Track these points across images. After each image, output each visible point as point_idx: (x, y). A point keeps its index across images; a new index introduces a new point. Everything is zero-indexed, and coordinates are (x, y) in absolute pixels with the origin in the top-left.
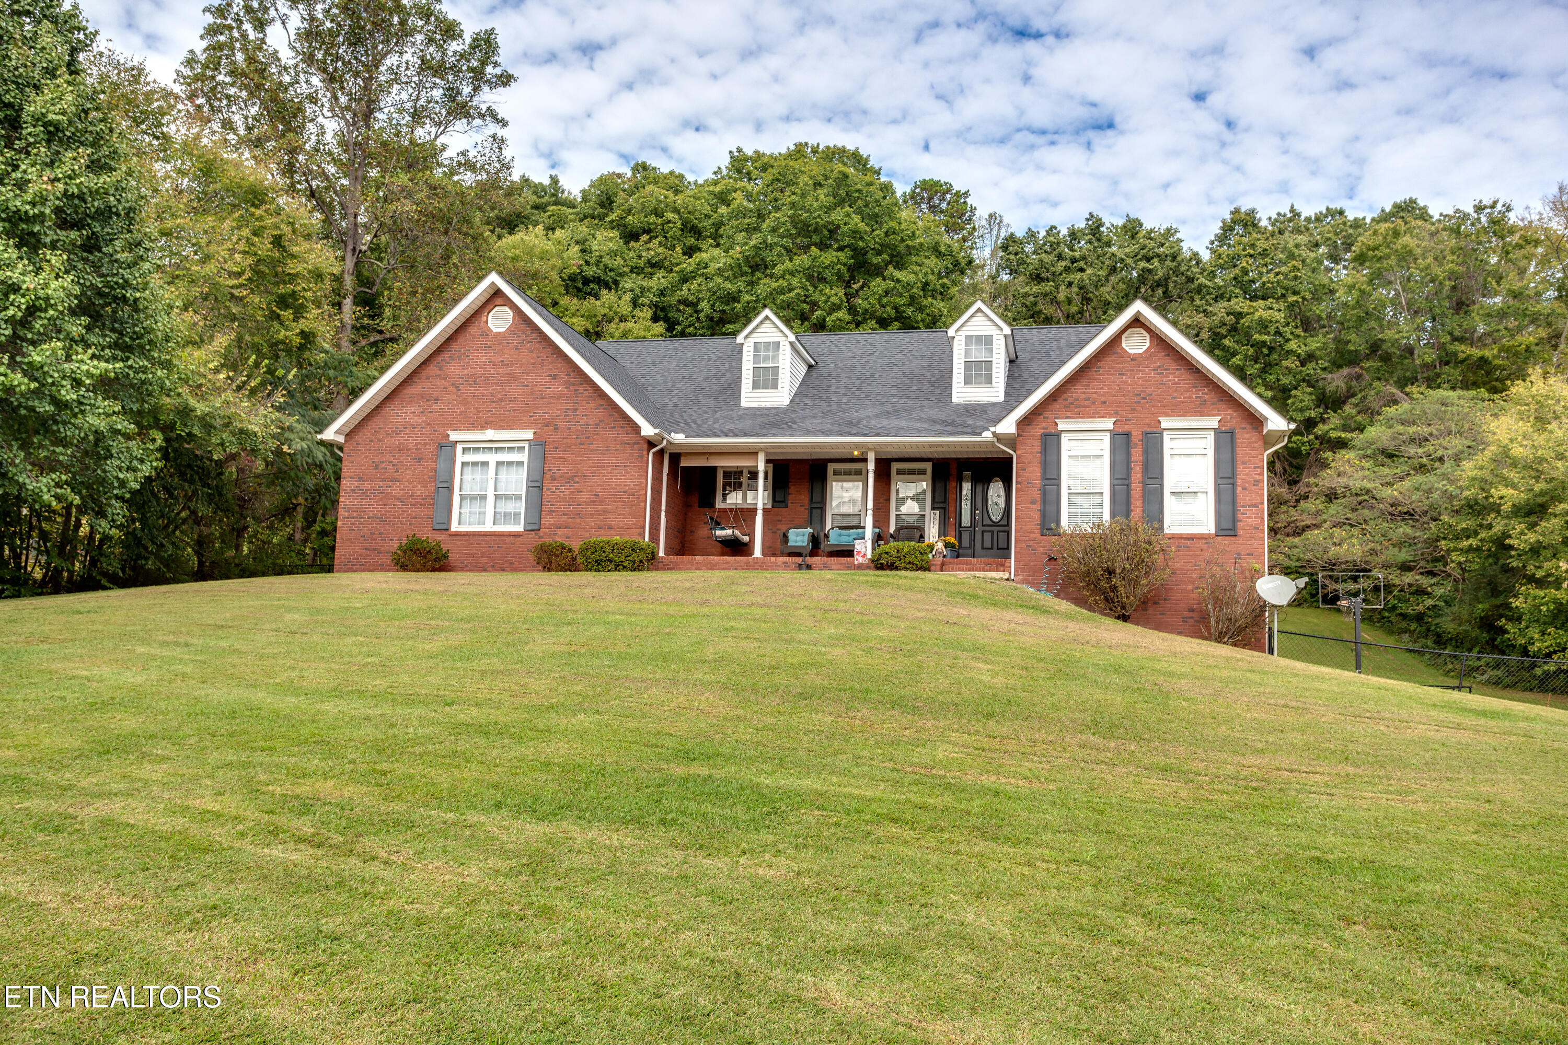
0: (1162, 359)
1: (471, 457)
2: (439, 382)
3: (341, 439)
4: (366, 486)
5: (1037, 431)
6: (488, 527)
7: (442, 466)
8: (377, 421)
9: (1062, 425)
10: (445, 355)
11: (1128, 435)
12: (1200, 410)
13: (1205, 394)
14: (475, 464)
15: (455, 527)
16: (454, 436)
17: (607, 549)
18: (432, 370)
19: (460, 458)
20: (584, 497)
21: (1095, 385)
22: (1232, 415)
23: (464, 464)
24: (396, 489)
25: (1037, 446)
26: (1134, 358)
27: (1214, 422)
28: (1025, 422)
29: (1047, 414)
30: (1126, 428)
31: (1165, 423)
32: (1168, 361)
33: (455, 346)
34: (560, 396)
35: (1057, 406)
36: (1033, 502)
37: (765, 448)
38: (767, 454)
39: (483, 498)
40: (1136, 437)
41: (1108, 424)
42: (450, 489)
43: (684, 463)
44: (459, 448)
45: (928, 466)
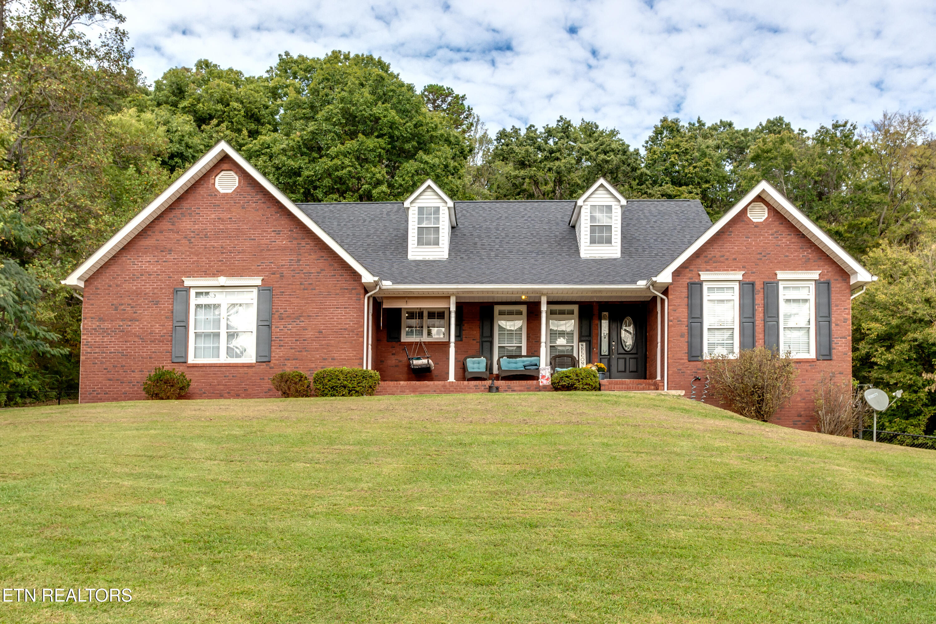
0: (776, 227)
1: (203, 300)
2: (172, 236)
3: (82, 284)
4: (107, 325)
5: (685, 281)
6: (223, 359)
7: (178, 307)
8: (115, 269)
9: (704, 276)
10: (177, 212)
11: (753, 284)
12: (806, 266)
13: (808, 254)
14: (207, 306)
15: (191, 360)
16: (188, 282)
17: (341, 377)
18: (165, 225)
19: (194, 301)
20: (309, 334)
21: (728, 245)
22: (828, 269)
23: (198, 306)
24: (136, 328)
25: (684, 292)
26: (757, 225)
27: (815, 275)
28: (677, 274)
29: (692, 268)
30: (751, 279)
31: (781, 275)
32: (782, 228)
33: (185, 205)
34: (284, 249)
35: (699, 261)
36: (682, 336)
37: (457, 294)
38: (457, 298)
39: (217, 335)
40: (759, 286)
41: (739, 276)
42: (186, 328)
43: (385, 306)
44: (193, 292)
45: (576, 308)
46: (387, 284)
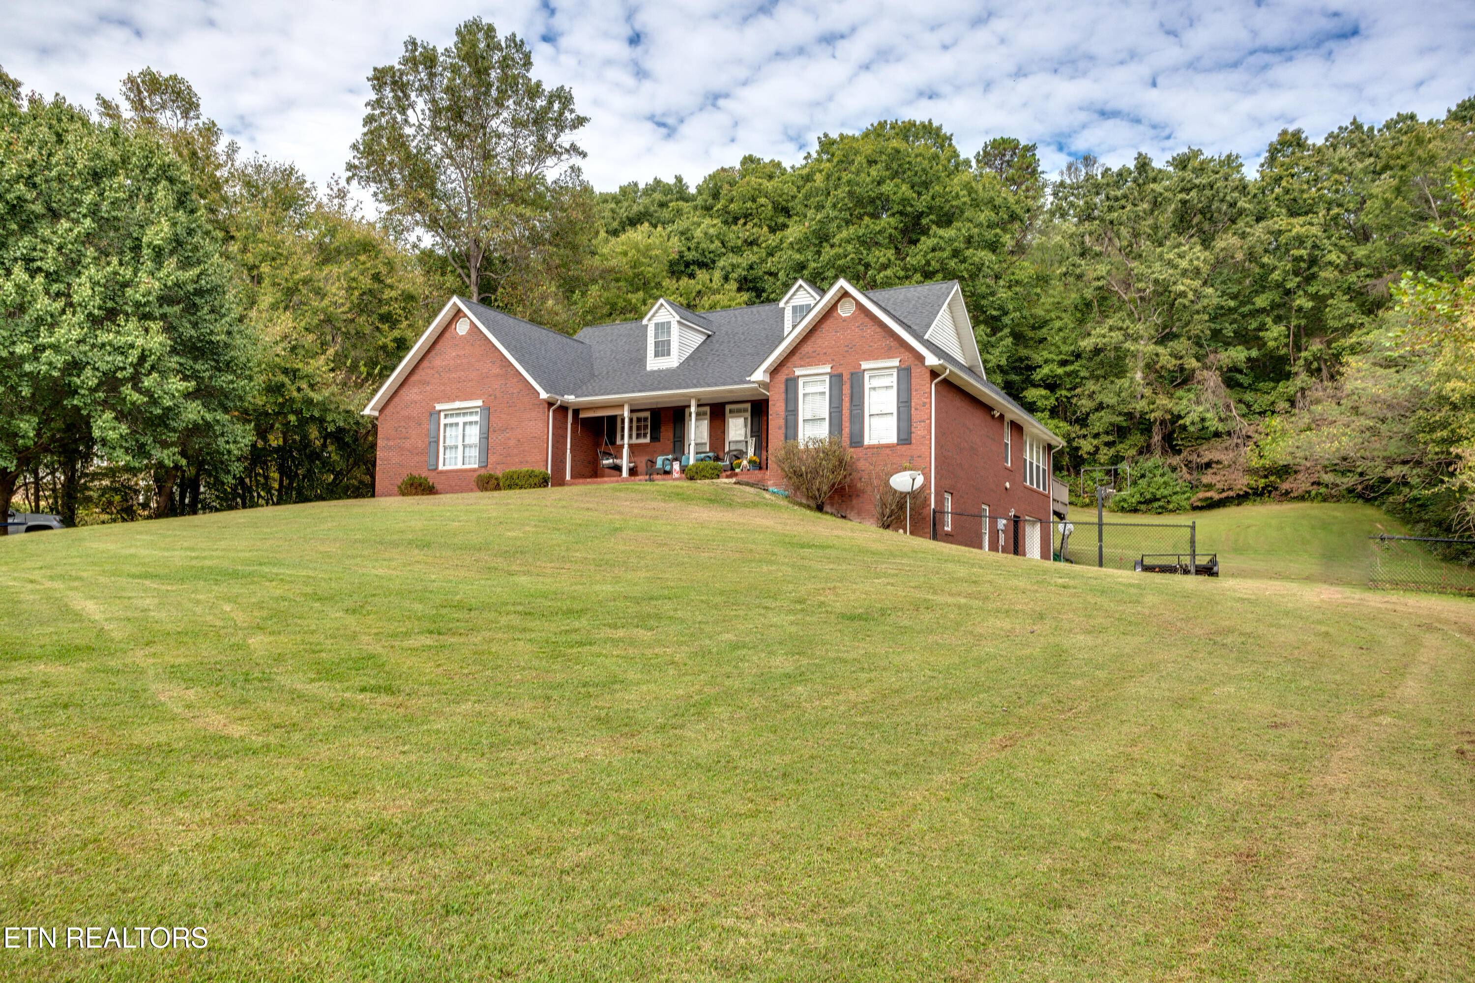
0: (863, 318)
1: (449, 420)
2: (429, 371)
3: (376, 414)
4: (391, 443)
5: (782, 377)
6: (459, 466)
7: (433, 427)
8: (396, 400)
9: (798, 372)
10: (433, 353)
11: (840, 376)
12: (887, 354)
13: (890, 342)
14: (451, 425)
15: (441, 467)
16: (438, 407)
17: (515, 477)
18: (425, 363)
19: (443, 421)
20: (512, 443)
21: (819, 341)
22: (907, 355)
23: (445, 425)
24: (407, 444)
25: (783, 386)
26: (845, 320)
27: (896, 362)
28: (774, 372)
29: (789, 364)
30: (839, 371)
31: (865, 365)
32: (867, 320)
34: (497, 375)
35: (795, 358)
36: (780, 428)
37: (630, 402)
38: (630, 405)
39: (456, 447)
40: (846, 377)
41: (827, 369)
42: (437, 442)
43: (582, 415)
44: (442, 414)
45: (748, 406)
46: (570, 398)
